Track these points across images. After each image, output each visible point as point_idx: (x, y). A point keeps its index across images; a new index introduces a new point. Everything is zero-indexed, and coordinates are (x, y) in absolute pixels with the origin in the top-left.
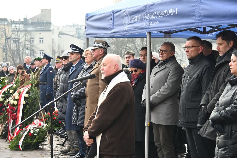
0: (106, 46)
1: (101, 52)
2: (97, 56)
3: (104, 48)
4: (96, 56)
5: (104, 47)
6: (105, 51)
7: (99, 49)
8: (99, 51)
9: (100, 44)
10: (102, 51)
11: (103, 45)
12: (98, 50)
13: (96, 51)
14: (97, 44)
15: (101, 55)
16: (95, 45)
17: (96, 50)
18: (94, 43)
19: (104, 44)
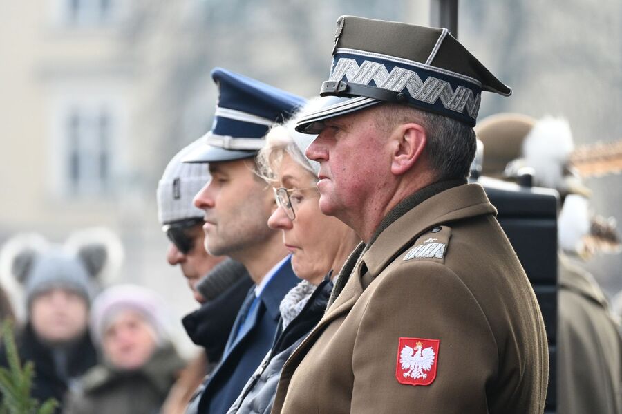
0: (455, 83)
1: (395, 145)
2: (361, 194)
3: (436, 109)
4: (346, 198)
5: (426, 91)
6: (439, 134)
7: (382, 115)
8: (375, 144)
9: (390, 66)
10: (411, 139)
11: (423, 74)
12: (367, 126)
13: (350, 140)
14: (360, 60)
15: (400, 176)
16: (336, 77)
17: (344, 128)
18: (336, 56)
19: (426, 66)
